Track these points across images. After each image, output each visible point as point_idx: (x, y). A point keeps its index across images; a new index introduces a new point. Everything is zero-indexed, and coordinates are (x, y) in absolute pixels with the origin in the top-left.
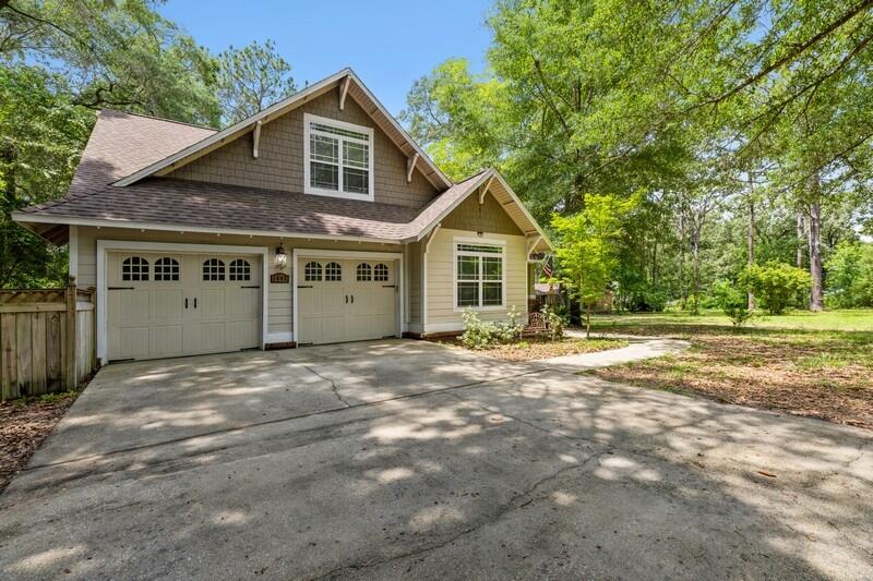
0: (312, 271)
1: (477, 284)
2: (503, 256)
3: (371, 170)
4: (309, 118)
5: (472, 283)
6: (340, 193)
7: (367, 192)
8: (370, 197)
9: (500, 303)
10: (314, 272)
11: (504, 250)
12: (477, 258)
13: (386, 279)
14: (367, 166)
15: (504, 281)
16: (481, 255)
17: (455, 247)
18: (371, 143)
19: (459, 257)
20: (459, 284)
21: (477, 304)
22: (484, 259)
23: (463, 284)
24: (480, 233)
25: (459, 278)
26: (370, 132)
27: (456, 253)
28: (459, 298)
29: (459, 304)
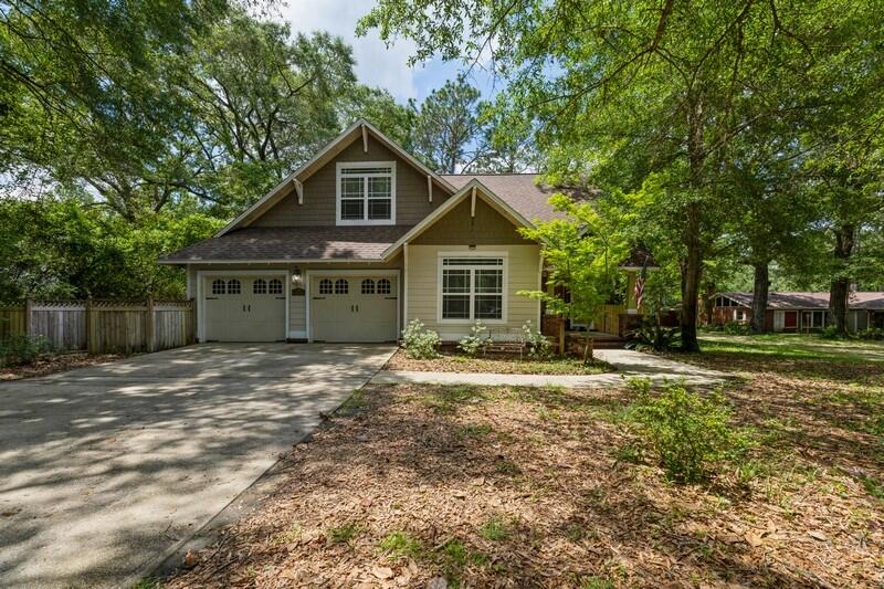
1: (468, 297)
2: (505, 268)
3: (393, 198)
4: (340, 166)
5: (462, 297)
6: (366, 221)
7: (389, 217)
8: (392, 221)
9: (500, 317)
10: (326, 287)
11: (505, 262)
12: (468, 272)
13: (389, 292)
14: (389, 195)
15: (505, 294)
16: (473, 268)
17: (440, 261)
18: (393, 175)
19: (445, 272)
20: (445, 297)
21: (468, 316)
22: (477, 272)
23: (450, 297)
24: (472, 246)
25: (444, 291)
26: (393, 165)
27: (441, 268)
28: (444, 310)
29: (444, 316)
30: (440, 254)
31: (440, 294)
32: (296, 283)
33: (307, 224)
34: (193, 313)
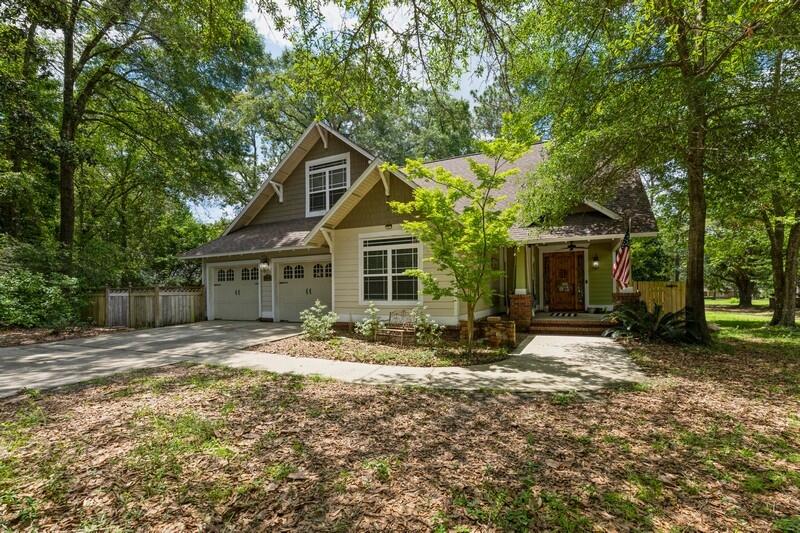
1: (386, 278)
2: (420, 246)
4: (309, 164)
5: (381, 278)
9: (416, 298)
10: (288, 272)
11: (419, 240)
12: (386, 252)
14: (345, 185)
16: (389, 248)
17: (361, 243)
18: (348, 166)
20: (365, 278)
21: (386, 298)
22: (393, 251)
23: (371, 278)
24: (389, 225)
25: (365, 273)
26: (347, 156)
27: (362, 249)
28: (366, 292)
29: (366, 298)
30: (360, 236)
31: (361, 276)
32: (265, 270)
33: (286, 218)
34: (203, 298)
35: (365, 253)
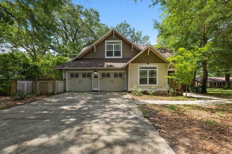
0: (103, 75)
1: (147, 78)
2: (157, 70)
3: (121, 51)
4: (106, 41)
5: (145, 78)
6: (114, 57)
7: (120, 56)
8: (121, 57)
9: (156, 84)
10: (104, 75)
11: (157, 68)
12: (147, 71)
13: (122, 77)
14: (120, 50)
15: (157, 77)
17: (139, 68)
18: (121, 44)
20: (140, 78)
21: (147, 84)
22: (149, 71)
23: (142, 78)
24: (148, 64)
26: (121, 41)
27: (139, 70)
28: (140, 82)
29: (140, 84)
30: (139, 66)
31: (139, 77)
32: (96, 74)
33: (97, 58)
34: (65, 83)
35: (140, 71)
